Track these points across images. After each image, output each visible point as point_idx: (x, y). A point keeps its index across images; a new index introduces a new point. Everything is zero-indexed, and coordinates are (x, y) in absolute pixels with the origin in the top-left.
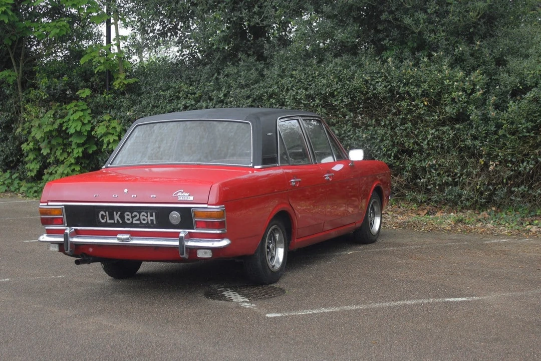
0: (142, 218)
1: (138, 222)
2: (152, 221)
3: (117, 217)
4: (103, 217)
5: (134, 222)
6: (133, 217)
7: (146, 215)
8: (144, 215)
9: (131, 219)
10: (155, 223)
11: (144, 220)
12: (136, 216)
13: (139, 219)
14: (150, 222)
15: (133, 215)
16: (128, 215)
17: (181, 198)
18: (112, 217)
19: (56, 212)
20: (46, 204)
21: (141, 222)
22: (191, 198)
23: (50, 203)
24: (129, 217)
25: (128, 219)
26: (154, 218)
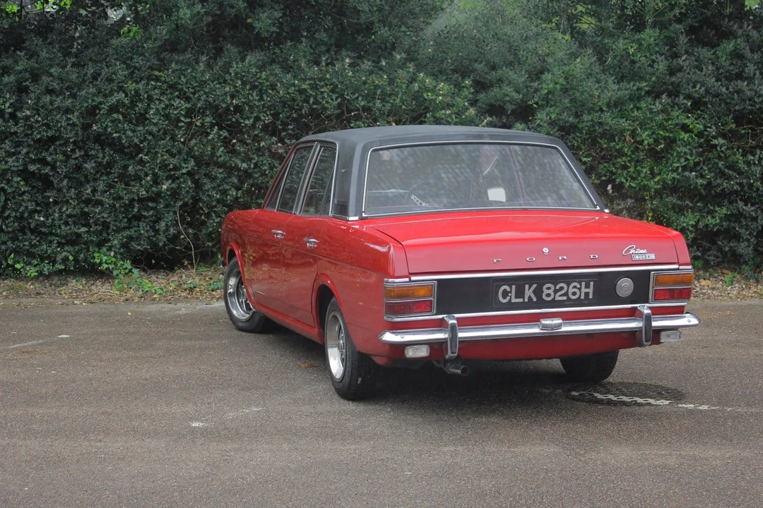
0: (571, 290)
1: (565, 298)
2: (587, 294)
3: (529, 292)
4: (505, 294)
5: (558, 298)
6: (556, 291)
7: (579, 286)
8: (575, 287)
9: (552, 294)
10: (591, 297)
11: (574, 294)
12: (562, 288)
13: (566, 294)
14: (582, 297)
15: (558, 287)
16: (548, 288)
17: (637, 257)
18: (520, 293)
19: (422, 292)
20: (407, 279)
21: (568, 298)
22: (652, 256)
23: (413, 278)
24: (551, 292)
25: (548, 295)
26: (591, 290)
